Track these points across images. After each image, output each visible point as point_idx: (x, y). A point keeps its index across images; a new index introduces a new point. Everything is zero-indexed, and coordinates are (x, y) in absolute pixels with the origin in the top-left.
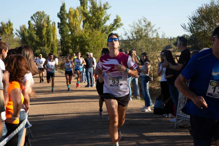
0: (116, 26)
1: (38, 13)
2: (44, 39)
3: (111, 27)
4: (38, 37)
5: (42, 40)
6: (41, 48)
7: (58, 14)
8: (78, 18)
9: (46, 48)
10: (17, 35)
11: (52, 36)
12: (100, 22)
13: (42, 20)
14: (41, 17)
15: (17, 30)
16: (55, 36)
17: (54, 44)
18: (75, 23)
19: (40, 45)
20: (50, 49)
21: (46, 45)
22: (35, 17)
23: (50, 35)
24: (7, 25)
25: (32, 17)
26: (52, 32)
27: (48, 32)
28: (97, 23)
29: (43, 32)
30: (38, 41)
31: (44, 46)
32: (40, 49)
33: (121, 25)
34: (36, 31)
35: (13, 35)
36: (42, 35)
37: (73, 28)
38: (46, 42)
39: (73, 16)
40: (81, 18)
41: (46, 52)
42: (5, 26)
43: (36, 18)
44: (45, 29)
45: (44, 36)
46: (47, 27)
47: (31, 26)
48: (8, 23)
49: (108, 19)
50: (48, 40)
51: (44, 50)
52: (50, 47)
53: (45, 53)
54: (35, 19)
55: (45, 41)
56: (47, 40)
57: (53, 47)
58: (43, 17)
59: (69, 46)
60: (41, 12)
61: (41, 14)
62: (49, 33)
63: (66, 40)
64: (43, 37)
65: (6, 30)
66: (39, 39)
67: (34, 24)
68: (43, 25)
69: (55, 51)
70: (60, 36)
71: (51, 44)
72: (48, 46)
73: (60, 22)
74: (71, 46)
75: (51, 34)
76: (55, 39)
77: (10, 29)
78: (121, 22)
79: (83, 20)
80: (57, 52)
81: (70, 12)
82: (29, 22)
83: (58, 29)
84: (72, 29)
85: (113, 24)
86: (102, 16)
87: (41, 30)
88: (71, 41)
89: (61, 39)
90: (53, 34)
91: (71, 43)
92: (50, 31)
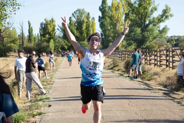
0: (164, 17)
1: (79, 10)
2: (84, 34)
3: (159, 18)
4: (78, 32)
5: (82, 35)
6: (80, 42)
7: (99, 7)
8: (121, 11)
9: (86, 42)
10: (59, 30)
11: (92, 31)
12: (147, 13)
13: (82, 17)
14: (81, 14)
15: (58, 26)
16: (95, 31)
18: (118, 16)
19: (80, 39)
21: (86, 40)
22: (75, 14)
23: (89, 30)
24: (50, 21)
25: (73, 14)
26: (92, 27)
27: (88, 28)
28: (143, 14)
29: (83, 27)
30: (78, 36)
31: (84, 40)
33: (171, 16)
34: (76, 27)
35: (55, 31)
36: (82, 31)
37: (115, 21)
38: (86, 37)
39: (116, 8)
40: (124, 10)
41: (85, 46)
42: (48, 22)
43: (77, 14)
44: (85, 24)
45: (84, 31)
46: (87, 22)
47: (72, 22)
48: (51, 20)
49: (156, 9)
51: (84, 44)
54: (76, 16)
55: (84, 36)
56: (87, 35)
58: (83, 14)
59: (110, 40)
60: (81, 9)
61: (82, 11)
63: (107, 34)
64: (83, 33)
65: (49, 26)
66: (79, 34)
67: (74, 21)
68: (83, 21)
70: (101, 30)
73: (101, 16)
74: (112, 40)
75: (91, 29)
77: (53, 25)
78: (170, 13)
79: (125, 12)
81: (112, 4)
82: (70, 18)
83: (99, 23)
85: (161, 14)
86: (150, 6)
87: (81, 26)
88: (112, 35)
89: (102, 33)
90: (93, 29)
91: (112, 37)
92: (90, 26)
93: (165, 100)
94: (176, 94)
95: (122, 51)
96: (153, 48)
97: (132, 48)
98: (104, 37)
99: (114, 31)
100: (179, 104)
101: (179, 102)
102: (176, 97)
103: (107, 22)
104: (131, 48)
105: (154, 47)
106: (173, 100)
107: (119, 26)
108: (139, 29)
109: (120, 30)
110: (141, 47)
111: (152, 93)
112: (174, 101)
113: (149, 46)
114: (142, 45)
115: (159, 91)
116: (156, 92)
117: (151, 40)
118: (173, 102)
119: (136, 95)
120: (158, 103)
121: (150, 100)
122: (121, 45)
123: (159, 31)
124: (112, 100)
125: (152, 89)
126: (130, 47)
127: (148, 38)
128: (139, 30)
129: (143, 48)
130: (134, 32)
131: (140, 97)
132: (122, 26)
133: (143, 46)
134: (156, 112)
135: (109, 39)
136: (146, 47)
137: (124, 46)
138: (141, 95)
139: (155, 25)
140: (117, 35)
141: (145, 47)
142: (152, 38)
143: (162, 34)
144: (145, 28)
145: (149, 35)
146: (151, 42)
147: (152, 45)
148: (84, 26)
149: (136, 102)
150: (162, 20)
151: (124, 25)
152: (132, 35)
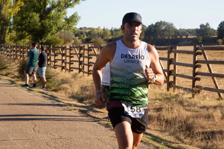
93: (86, 122)
94: (100, 112)
95: (11, 46)
96: (56, 44)
97: (26, 42)
100: (108, 128)
101: (107, 124)
102: (100, 117)
104: (23, 42)
105: (58, 42)
106: (98, 121)
107: (6, 8)
108: (36, 14)
110: (38, 42)
111: (66, 110)
112: (100, 124)
113: (50, 40)
114: (41, 38)
115: (76, 108)
116: (71, 110)
117: (54, 31)
118: (98, 125)
119: (42, 114)
120: (78, 127)
121: (65, 121)
122: (8, 38)
123: (66, 19)
124: (6, 122)
125: (65, 105)
126: (23, 40)
127: (49, 29)
128: (36, 17)
129: (42, 43)
130: (29, 18)
131: (48, 117)
132: (10, 8)
133: (43, 40)
134: (77, 140)
136: (47, 41)
137: (13, 39)
138: (50, 114)
139: (59, 11)
140: (2, 22)
141: (45, 41)
142: (56, 30)
143: (70, 24)
144: (45, 14)
145: (51, 24)
146: (53, 35)
147: (55, 39)
149: (45, 126)
150: (71, 4)
151: (13, 7)
152: (26, 23)
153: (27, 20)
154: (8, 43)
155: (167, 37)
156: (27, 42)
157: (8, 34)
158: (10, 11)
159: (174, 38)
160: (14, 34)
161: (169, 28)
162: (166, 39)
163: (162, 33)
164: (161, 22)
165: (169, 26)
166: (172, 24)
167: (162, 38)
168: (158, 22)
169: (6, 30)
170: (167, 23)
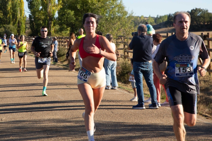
2: (9, 16)
5: (7, 16)
6: (4, 25)
9: (11, 26)
11: (19, 12)
16: (23, 12)
17: (21, 21)
19: (4, 22)
20: (16, 27)
21: (12, 23)
23: (16, 10)
26: (19, 6)
29: (7, 6)
30: (2, 17)
31: (9, 23)
32: (4, 27)
36: (6, 11)
37: (46, 1)
38: (11, 19)
41: (11, 30)
44: (10, 3)
45: (9, 11)
50: (14, 16)
51: (9, 28)
52: (16, 24)
53: (11, 32)
55: (9, 17)
56: (12, 17)
57: (20, 25)
59: (40, 24)
62: (15, 8)
63: (37, 16)
64: (8, 13)
66: (2, 14)
69: (22, 30)
70: (30, 12)
71: (17, 21)
72: (14, 24)
74: (43, 24)
75: (18, 9)
76: (23, 15)
80: (25, 32)
83: (27, 2)
84: (44, 2)
87: (5, 4)
88: (43, 17)
89: (31, 14)
90: (20, 9)
91: (43, 20)
92: (17, 6)
98: (33, 19)
99: (45, 14)
103: (37, 2)
104: (65, 33)
107: (51, 7)
108: (72, 11)
109: (53, 12)
114: (76, 30)
122: (53, 30)
130: (66, 15)
132: (54, 7)
135: (40, 22)
137: (57, 31)
140: (48, 18)
148: (9, 5)
151: (56, 6)
152: (64, 18)
153: (65, 16)
154: (53, 34)
155: (202, 23)
156: (68, 33)
157: (53, 27)
158: (54, 9)
159: (209, 23)
160: (57, 27)
161: (204, 14)
162: (202, 25)
163: (197, 19)
164: (196, 9)
165: (204, 12)
166: (207, 11)
167: (197, 24)
168: (193, 10)
169: (51, 23)
170: (202, 10)
